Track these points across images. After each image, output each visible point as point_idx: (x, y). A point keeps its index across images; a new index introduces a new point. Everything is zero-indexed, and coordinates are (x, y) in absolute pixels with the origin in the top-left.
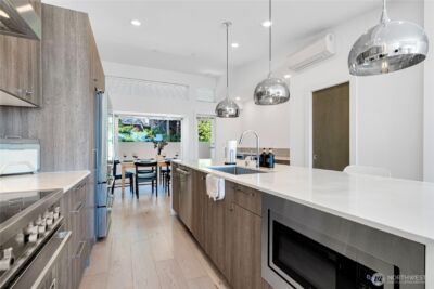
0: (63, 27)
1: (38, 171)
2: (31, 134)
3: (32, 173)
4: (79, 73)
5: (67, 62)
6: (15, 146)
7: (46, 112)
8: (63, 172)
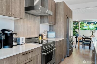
0: (59, 6)
1: (55, 37)
2: (54, 30)
3: (54, 38)
4: (62, 16)
5: (60, 14)
6: (51, 32)
7: (56, 25)
8: (59, 38)
